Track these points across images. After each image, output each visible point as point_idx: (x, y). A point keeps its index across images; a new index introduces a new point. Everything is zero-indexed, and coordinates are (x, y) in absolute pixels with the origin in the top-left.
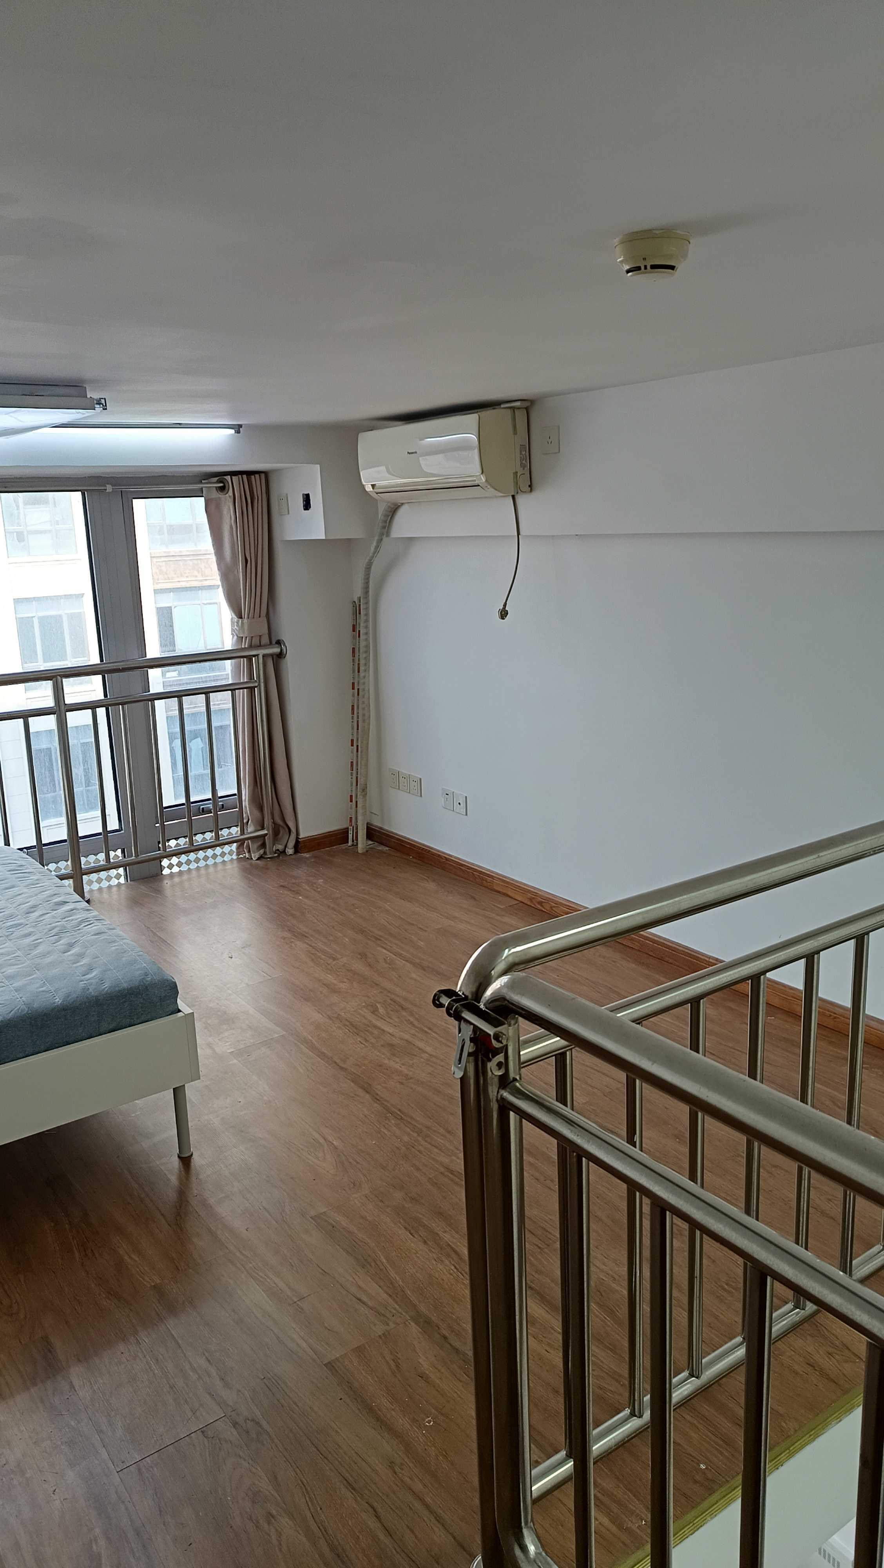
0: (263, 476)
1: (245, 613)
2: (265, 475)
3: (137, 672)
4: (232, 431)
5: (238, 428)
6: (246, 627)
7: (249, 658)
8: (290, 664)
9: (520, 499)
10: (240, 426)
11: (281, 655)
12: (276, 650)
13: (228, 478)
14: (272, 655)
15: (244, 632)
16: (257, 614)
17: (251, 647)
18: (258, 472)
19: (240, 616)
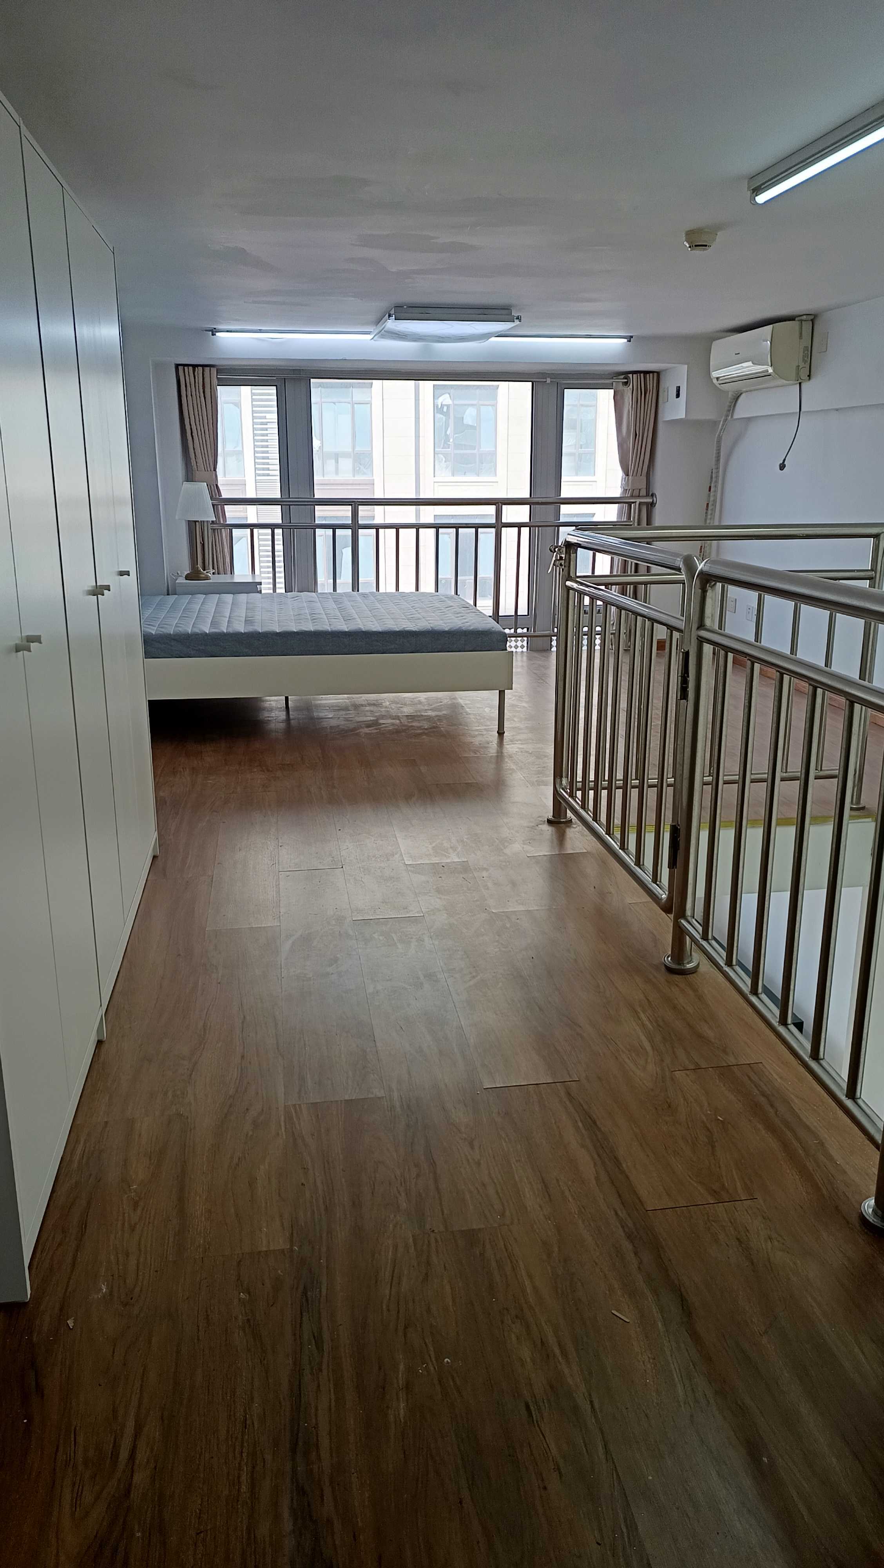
0: (655, 374)
1: (631, 474)
2: (658, 374)
3: (552, 507)
4: (625, 340)
5: (630, 339)
6: (630, 481)
7: (630, 504)
8: (659, 511)
9: (803, 385)
10: (632, 337)
11: (653, 504)
12: (649, 500)
13: (630, 375)
14: (647, 504)
15: (628, 486)
16: (639, 475)
17: (632, 496)
18: (653, 372)
19: (627, 475)
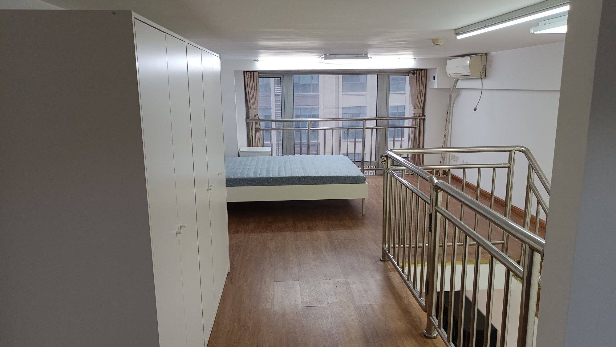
0: (425, 71)
2: (426, 70)
3: (385, 121)
4: (413, 60)
6: (416, 111)
7: (416, 119)
8: (426, 122)
9: (483, 80)
10: (416, 59)
11: (424, 120)
12: (424, 118)
13: (415, 71)
14: (422, 119)
16: (419, 108)
17: (417, 116)
18: (424, 70)
19: (415, 108)
